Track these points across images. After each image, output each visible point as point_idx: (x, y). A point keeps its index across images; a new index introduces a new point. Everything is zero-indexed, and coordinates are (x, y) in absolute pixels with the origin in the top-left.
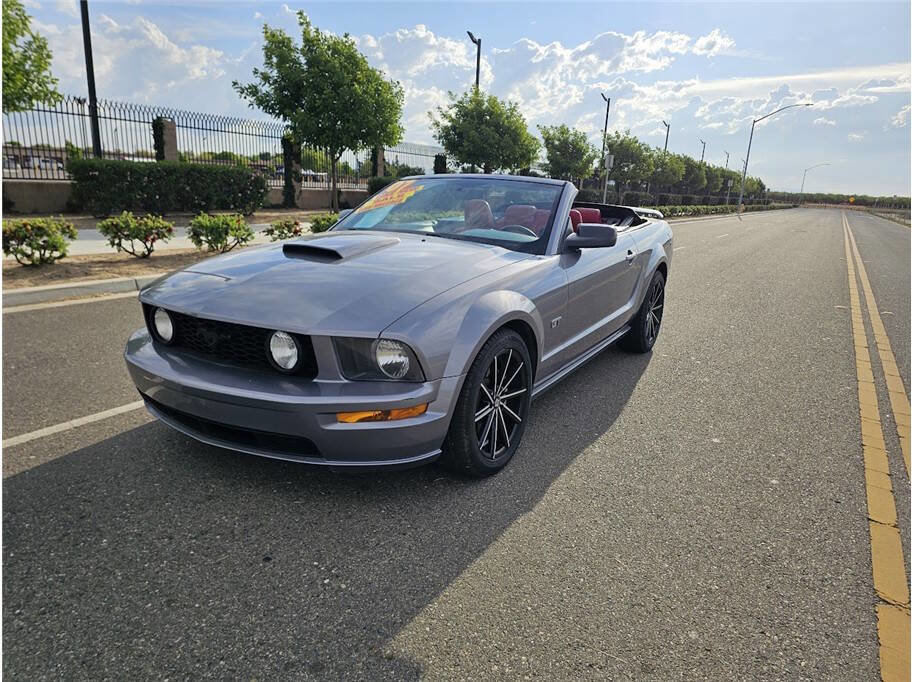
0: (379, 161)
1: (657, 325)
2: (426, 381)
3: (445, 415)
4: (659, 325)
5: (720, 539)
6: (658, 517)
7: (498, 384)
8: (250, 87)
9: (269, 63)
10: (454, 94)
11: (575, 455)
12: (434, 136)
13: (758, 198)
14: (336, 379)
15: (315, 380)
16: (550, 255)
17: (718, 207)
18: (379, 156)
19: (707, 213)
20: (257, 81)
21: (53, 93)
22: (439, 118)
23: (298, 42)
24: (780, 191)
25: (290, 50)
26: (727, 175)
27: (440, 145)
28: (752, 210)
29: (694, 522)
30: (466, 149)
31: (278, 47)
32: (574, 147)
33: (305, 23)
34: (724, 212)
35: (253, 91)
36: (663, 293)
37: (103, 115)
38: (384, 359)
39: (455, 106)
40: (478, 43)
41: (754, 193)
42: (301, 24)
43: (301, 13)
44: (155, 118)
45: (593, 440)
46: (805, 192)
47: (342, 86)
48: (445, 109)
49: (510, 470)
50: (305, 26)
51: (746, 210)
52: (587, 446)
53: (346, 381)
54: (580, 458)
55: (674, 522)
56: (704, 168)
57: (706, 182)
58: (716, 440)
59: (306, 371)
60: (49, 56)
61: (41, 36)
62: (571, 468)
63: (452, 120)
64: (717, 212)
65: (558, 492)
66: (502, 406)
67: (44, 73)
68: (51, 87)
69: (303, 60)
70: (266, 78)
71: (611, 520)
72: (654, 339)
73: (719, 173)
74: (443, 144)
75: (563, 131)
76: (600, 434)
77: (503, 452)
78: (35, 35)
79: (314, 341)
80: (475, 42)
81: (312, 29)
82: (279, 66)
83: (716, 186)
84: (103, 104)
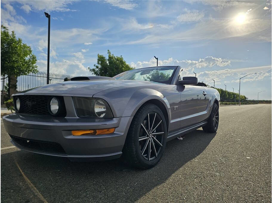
1: (217, 123)
2: (114, 118)
3: (123, 134)
4: (218, 123)
5: (261, 196)
6: (227, 186)
7: (151, 127)
8: (93, 69)
9: (98, 63)
11: (186, 162)
13: (244, 101)
14: (74, 117)
15: (65, 118)
16: (172, 84)
17: (233, 103)
19: (229, 104)
20: (95, 68)
21: (36, 70)
23: (107, 58)
24: (251, 100)
25: (105, 60)
26: (234, 94)
28: (243, 104)
29: (246, 189)
31: (101, 59)
33: (109, 53)
34: (235, 104)
35: (94, 70)
36: (218, 111)
37: (50, 77)
38: (97, 110)
40: (157, 59)
41: (243, 100)
42: (108, 53)
43: (108, 50)
44: (65, 78)
45: (194, 157)
46: (259, 100)
47: (119, 68)
49: (157, 167)
50: (109, 54)
51: (241, 104)
52: (192, 159)
53: (78, 118)
54: (189, 163)
55: (236, 188)
56: (227, 92)
57: (228, 96)
58: (248, 158)
59: (62, 114)
60: (36, 60)
61: (34, 55)
62: (184, 166)
64: (233, 104)
65: (178, 175)
66: (153, 138)
67: (34, 65)
68: (35, 69)
69: (108, 62)
70: (97, 67)
71: (204, 187)
72: (217, 128)
73: (232, 94)
76: (198, 155)
77: (154, 159)
78: (33, 55)
79: (65, 98)
80: (156, 58)
81: (111, 54)
82: (101, 64)
83: (231, 98)
84: (51, 74)
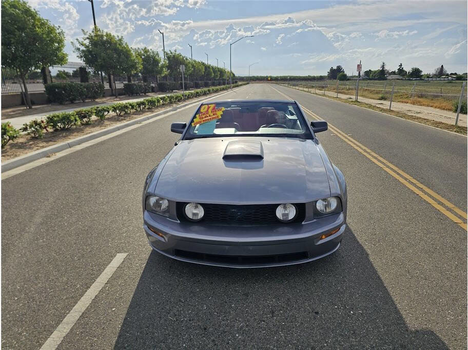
0: (47, 73)
10: (86, 31)
12: (78, 56)
14: (312, 220)
15: (303, 223)
18: (46, 70)
22: (78, 46)
27: (82, 62)
30: (100, 63)
32: (154, 60)
39: (88, 38)
48: (81, 40)
53: (315, 220)
63: (87, 47)
74: (84, 61)
75: (146, 51)
79: (306, 205)
